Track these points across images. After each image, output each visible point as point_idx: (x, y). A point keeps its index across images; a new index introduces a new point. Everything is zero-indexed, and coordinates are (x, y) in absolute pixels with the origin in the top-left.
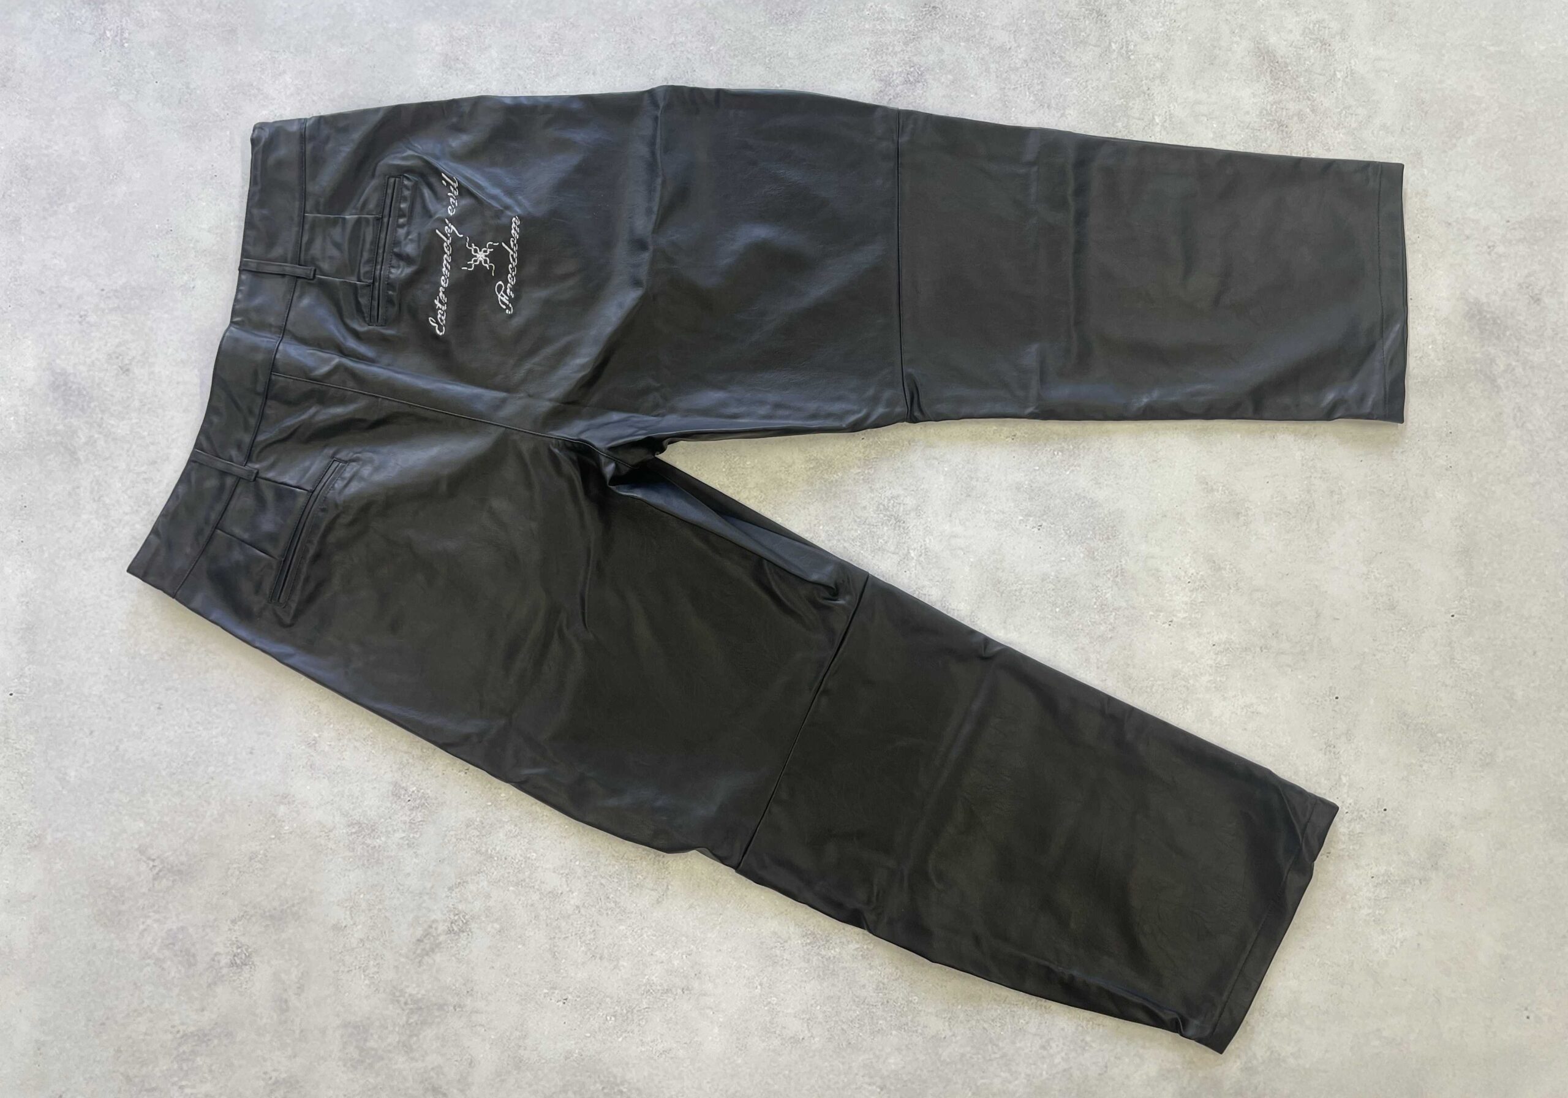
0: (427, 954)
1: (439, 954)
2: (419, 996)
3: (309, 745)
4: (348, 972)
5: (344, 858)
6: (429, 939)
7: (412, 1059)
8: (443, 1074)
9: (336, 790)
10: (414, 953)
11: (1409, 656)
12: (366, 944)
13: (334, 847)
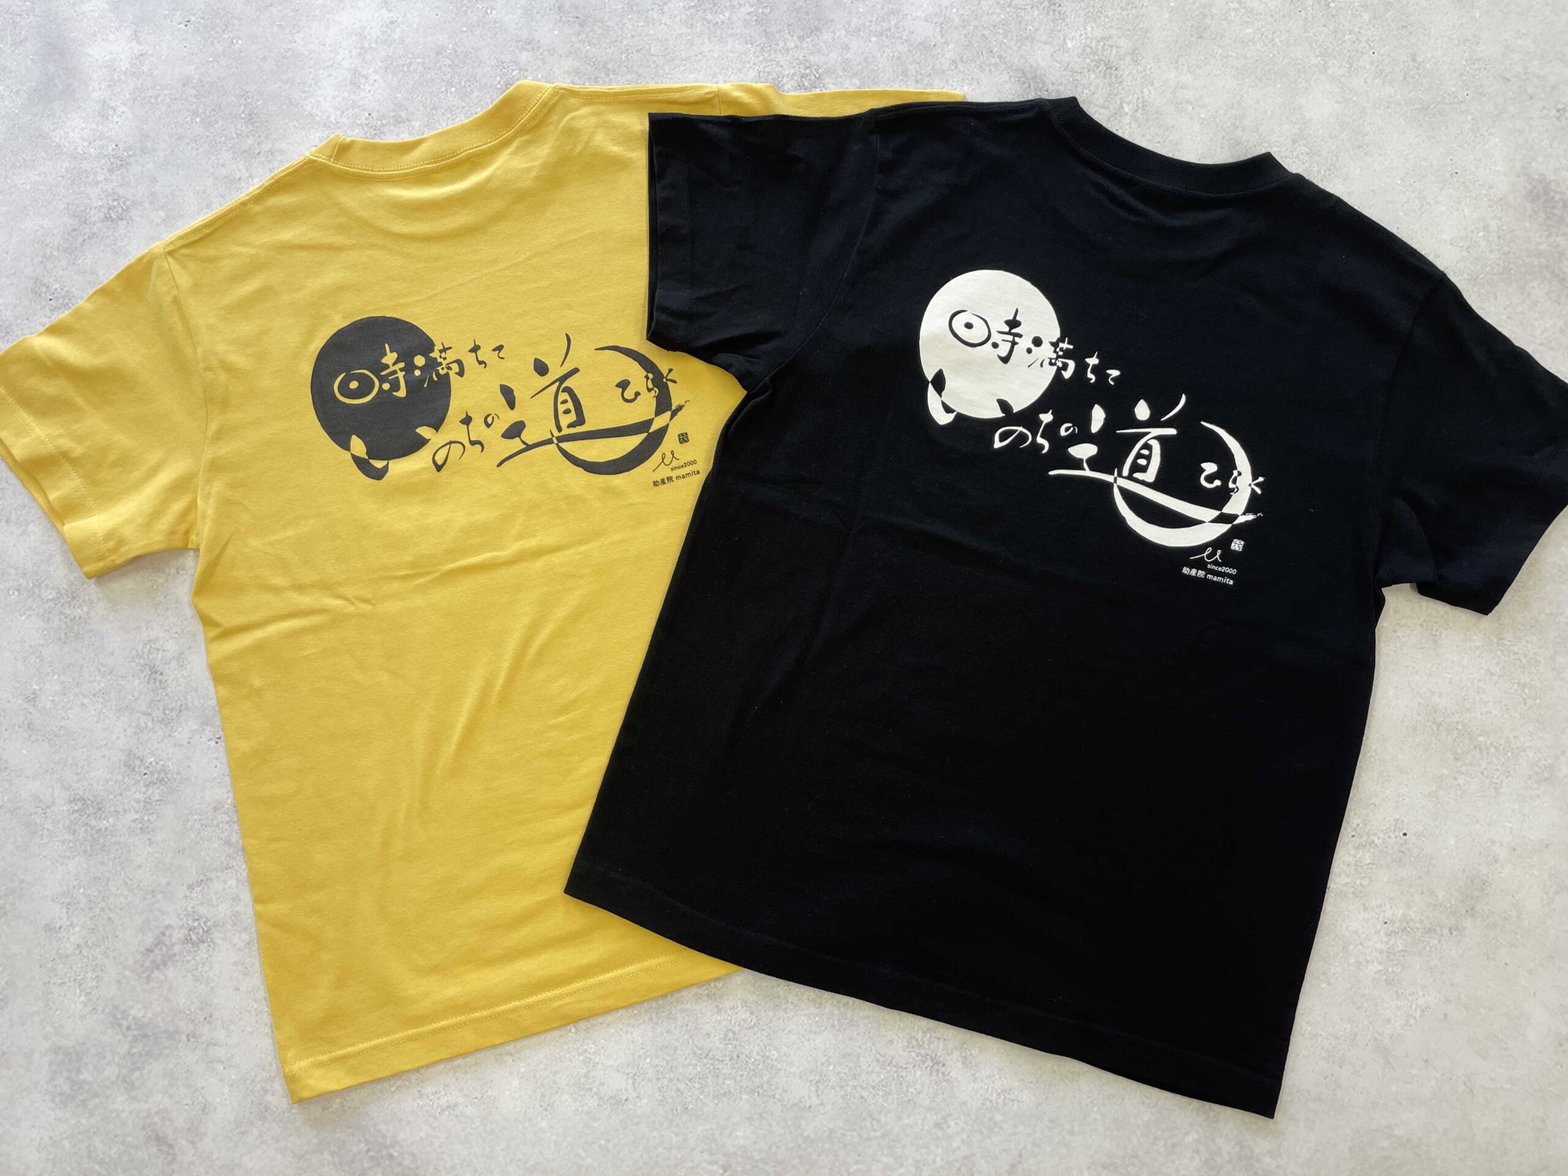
0: (158, 969)
1: (171, 969)
2: (145, 1020)
3: (27, 700)
4: (61, 984)
5: (63, 842)
6: (161, 949)
7: (135, 1099)
8: (170, 1120)
9: (57, 758)
10: (142, 966)
11: (1441, 634)
12: (83, 951)
13: (51, 827)
